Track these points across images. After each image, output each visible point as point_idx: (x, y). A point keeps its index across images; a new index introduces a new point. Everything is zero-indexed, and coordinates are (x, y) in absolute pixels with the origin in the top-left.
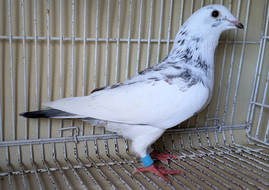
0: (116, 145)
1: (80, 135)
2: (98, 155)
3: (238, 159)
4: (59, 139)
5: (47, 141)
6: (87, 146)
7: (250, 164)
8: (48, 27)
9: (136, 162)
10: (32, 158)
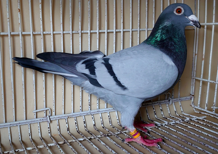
0: (84, 122)
1: (52, 115)
2: (70, 132)
3: (188, 127)
4: (34, 120)
5: (24, 123)
6: (59, 125)
7: (198, 131)
8: (19, 24)
9: (103, 136)
10: (10, 139)
